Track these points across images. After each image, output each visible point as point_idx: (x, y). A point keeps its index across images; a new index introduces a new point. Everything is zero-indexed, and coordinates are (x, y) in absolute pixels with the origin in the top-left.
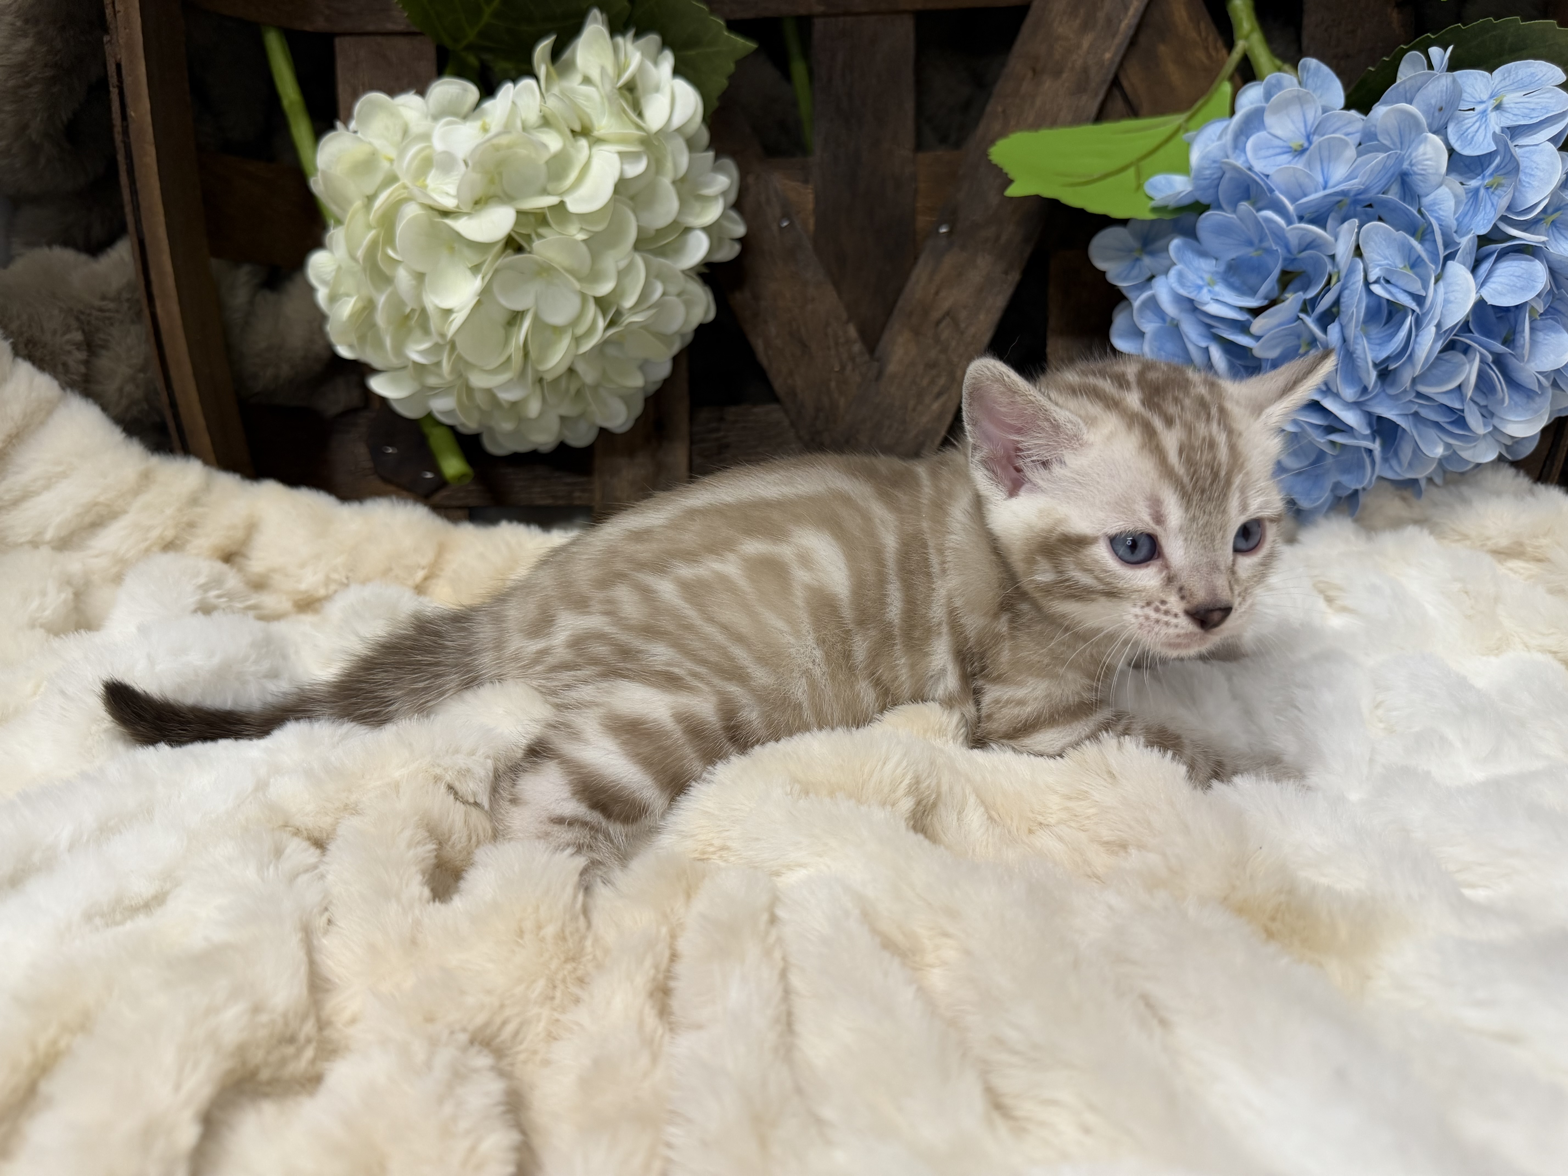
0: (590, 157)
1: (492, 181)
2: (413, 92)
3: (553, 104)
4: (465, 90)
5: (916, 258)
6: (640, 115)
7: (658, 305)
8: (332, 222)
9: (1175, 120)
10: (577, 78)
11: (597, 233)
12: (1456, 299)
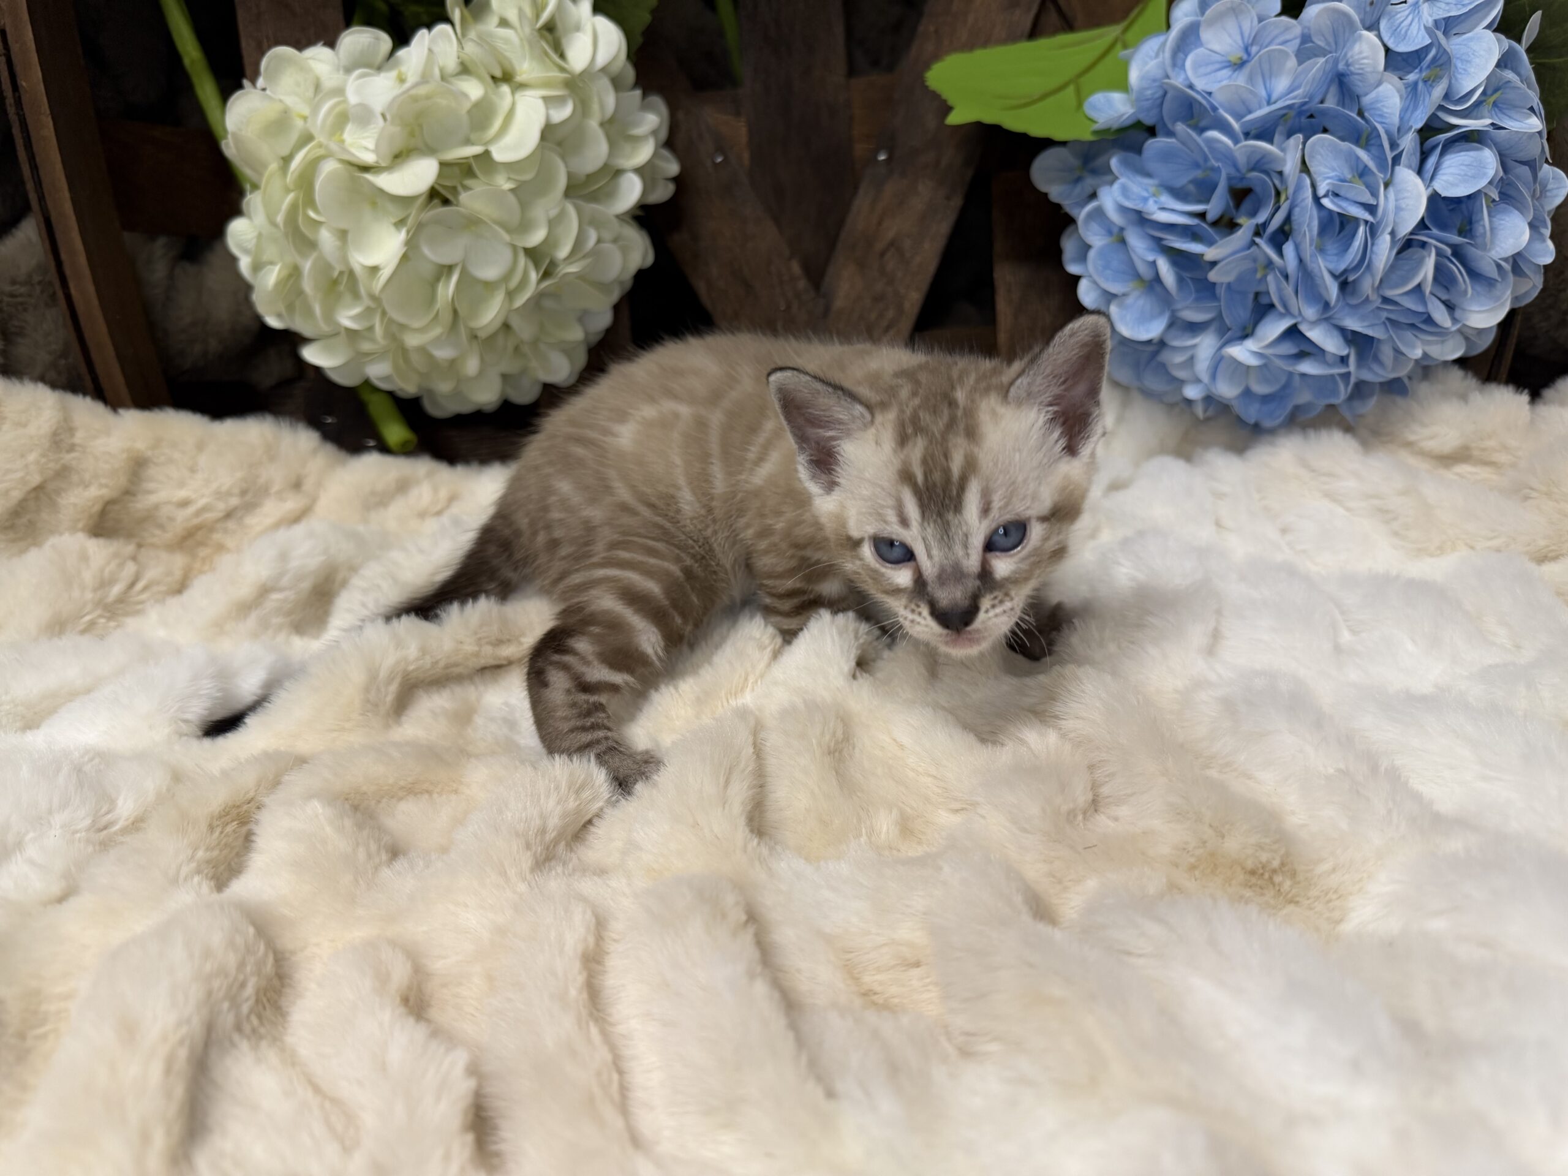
0: (513, 105)
1: (412, 134)
2: (322, 43)
3: (471, 49)
4: (377, 39)
5: (856, 188)
6: (562, 56)
7: (595, 253)
8: (248, 187)
9: (1111, 32)
10: (494, 21)
11: (524, 182)
12: (1407, 207)
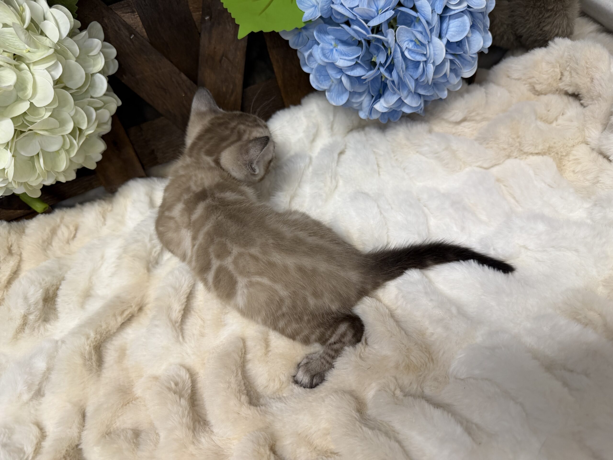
5: (200, 35)
7: (97, 117)
12: (438, 53)
